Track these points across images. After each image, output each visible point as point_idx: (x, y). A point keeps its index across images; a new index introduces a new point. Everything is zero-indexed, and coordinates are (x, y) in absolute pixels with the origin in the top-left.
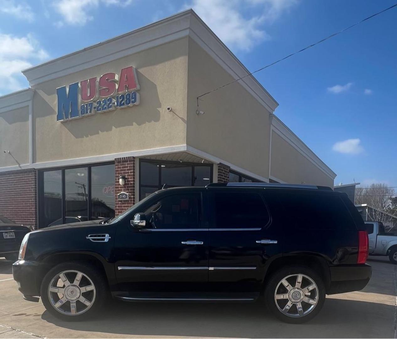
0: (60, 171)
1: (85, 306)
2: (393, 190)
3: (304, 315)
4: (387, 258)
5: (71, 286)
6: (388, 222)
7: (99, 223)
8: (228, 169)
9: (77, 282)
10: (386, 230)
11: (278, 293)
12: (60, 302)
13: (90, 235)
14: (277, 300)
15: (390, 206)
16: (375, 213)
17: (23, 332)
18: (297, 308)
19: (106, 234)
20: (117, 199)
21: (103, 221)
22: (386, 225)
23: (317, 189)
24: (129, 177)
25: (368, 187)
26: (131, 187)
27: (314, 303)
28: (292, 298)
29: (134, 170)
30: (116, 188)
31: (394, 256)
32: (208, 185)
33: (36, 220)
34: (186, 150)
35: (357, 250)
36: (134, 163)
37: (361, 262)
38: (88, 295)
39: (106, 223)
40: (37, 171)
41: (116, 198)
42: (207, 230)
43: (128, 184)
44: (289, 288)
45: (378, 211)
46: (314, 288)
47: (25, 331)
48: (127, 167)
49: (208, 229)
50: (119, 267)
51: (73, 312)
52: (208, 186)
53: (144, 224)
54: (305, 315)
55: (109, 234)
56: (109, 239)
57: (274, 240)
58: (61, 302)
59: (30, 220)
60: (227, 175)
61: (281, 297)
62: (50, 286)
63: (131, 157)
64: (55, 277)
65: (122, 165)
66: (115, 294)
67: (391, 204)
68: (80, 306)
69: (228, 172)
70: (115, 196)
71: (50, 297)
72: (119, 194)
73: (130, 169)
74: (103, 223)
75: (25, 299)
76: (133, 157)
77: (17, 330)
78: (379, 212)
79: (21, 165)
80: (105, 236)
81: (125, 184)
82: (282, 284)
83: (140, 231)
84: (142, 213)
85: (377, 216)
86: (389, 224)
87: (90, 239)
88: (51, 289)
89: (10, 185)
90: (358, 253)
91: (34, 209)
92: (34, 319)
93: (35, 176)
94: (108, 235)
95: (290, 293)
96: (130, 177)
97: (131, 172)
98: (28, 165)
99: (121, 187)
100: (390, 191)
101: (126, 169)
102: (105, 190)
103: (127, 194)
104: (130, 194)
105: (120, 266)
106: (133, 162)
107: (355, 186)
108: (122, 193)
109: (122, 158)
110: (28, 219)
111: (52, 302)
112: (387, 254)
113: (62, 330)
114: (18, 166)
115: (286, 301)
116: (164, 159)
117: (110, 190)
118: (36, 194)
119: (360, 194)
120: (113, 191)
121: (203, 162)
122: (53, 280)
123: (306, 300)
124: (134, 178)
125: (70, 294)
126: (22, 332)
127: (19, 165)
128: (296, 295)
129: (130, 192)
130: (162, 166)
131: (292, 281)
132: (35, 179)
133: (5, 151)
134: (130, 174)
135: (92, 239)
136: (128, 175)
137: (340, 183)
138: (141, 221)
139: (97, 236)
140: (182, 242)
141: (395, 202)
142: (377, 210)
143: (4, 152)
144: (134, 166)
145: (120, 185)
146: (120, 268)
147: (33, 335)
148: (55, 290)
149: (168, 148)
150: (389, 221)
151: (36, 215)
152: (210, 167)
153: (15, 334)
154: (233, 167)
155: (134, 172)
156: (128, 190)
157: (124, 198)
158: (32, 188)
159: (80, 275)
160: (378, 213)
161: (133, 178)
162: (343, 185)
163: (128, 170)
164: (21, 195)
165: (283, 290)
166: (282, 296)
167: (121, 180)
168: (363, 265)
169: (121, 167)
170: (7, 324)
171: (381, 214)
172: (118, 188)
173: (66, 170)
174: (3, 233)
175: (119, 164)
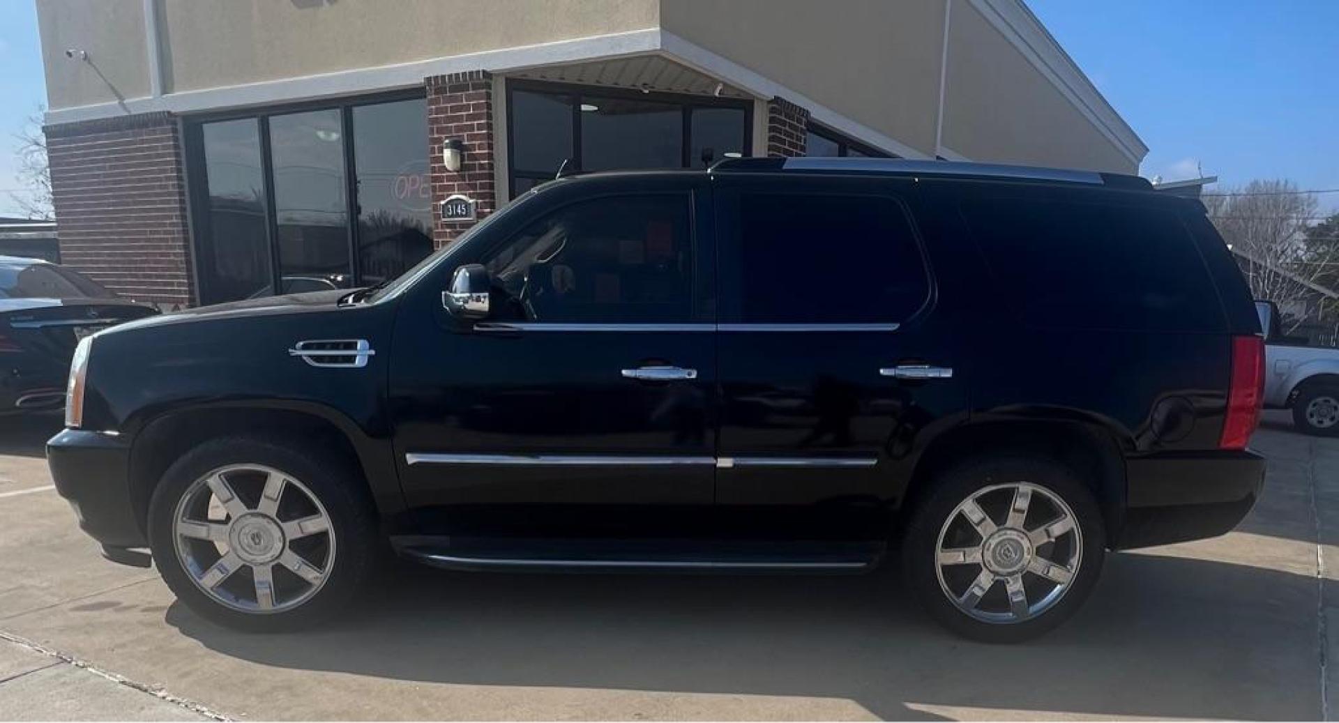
0: (254, 122)
1: (304, 584)
2: (1315, 201)
3: (1031, 615)
4: (1287, 416)
5: (248, 517)
6: (1292, 303)
7: (337, 299)
8: (804, 119)
9: (269, 505)
10: (1285, 324)
11: (948, 545)
12: (219, 569)
13: (301, 343)
14: (944, 567)
15: (1300, 253)
16: (1255, 275)
17: (93, 671)
18: (1009, 592)
19: (360, 338)
20: (437, 217)
21: (350, 294)
22: (1285, 312)
23: (1100, 185)
24: (474, 142)
25: (1239, 189)
26: (481, 177)
27: (1063, 577)
28: (992, 562)
29: (489, 117)
30: (435, 179)
31: (1310, 409)
32: (717, 164)
33: (190, 285)
34: (659, 47)
35: (1222, 402)
36: (489, 96)
37: (1232, 445)
38: (310, 548)
39: (363, 301)
40: (179, 121)
41: (435, 215)
42: (711, 328)
43: (473, 167)
44: (986, 528)
45: (1266, 268)
46: (1067, 529)
47: (99, 666)
48: (467, 108)
49: (714, 326)
50: (408, 456)
51: (265, 602)
52: (716, 169)
53: (484, 305)
54: (1034, 616)
55: (369, 341)
56: (370, 357)
57: (943, 365)
58: (222, 569)
59: (172, 284)
60: (799, 139)
61: (957, 557)
62: (180, 516)
63: (478, 72)
64: (194, 487)
65: (451, 99)
66: (401, 542)
67: (1302, 246)
68: (286, 582)
69: (802, 131)
70: (430, 208)
71: (184, 555)
72: (443, 202)
73: (477, 114)
74: (350, 300)
75: (106, 557)
76: (484, 71)
77: (74, 663)
78: (1268, 271)
79: (125, 102)
80: (355, 348)
81: (463, 167)
82: (961, 517)
83: (476, 328)
84: (479, 267)
85: (1261, 284)
86: (1293, 309)
87: (305, 358)
88: (184, 528)
89: (99, 169)
90: (1224, 410)
91: (183, 251)
92: (141, 623)
93: (176, 139)
94: (366, 343)
95: (987, 544)
96: (477, 143)
97: (480, 127)
98: (148, 101)
99: (450, 178)
100: (1303, 205)
101: (462, 116)
102: (402, 187)
103: (471, 201)
104: (480, 201)
105: (413, 450)
106: (484, 91)
107: (1200, 186)
108: (454, 197)
109: (450, 76)
110: (166, 284)
111: (190, 569)
112: (1290, 403)
113: (226, 664)
114: (116, 102)
115: (974, 570)
116: (590, 81)
117: (416, 187)
118: (182, 201)
119: (1215, 213)
120: (425, 191)
121: (720, 94)
122: (186, 498)
123: (1039, 566)
124: (490, 147)
125: (248, 546)
126: (90, 669)
127: (121, 98)
128: (1007, 552)
129: (480, 196)
130: (584, 107)
131: (997, 507)
132: (176, 147)
133: (71, 51)
134: (476, 132)
135: (310, 356)
136: (472, 137)
137: (1156, 178)
138: (475, 295)
139: (328, 346)
140: (624, 372)
141: (1317, 241)
142: (1264, 264)
143: (66, 56)
144: (489, 106)
145: (444, 169)
146: (411, 459)
147: (123, 683)
148: (201, 531)
149: (598, 40)
150: (1295, 299)
151: (189, 270)
152: (741, 113)
153: (62, 680)
154: (820, 114)
155: (490, 126)
156: (474, 187)
157: (462, 216)
158: (168, 178)
159: (277, 481)
160: (1265, 273)
161: (486, 146)
162: (1163, 182)
163: (470, 117)
164: (135, 203)
165: (964, 535)
166: (962, 554)
167: (447, 153)
168: (1238, 454)
169: (447, 107)
170: (47, 642)
171: (1274, 278)
172: (439, 182)
173: (271, 118)
174: (76, 329)
175: (441, 96)
